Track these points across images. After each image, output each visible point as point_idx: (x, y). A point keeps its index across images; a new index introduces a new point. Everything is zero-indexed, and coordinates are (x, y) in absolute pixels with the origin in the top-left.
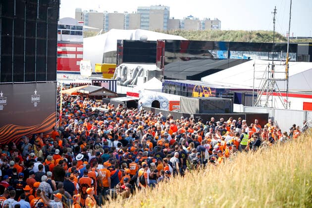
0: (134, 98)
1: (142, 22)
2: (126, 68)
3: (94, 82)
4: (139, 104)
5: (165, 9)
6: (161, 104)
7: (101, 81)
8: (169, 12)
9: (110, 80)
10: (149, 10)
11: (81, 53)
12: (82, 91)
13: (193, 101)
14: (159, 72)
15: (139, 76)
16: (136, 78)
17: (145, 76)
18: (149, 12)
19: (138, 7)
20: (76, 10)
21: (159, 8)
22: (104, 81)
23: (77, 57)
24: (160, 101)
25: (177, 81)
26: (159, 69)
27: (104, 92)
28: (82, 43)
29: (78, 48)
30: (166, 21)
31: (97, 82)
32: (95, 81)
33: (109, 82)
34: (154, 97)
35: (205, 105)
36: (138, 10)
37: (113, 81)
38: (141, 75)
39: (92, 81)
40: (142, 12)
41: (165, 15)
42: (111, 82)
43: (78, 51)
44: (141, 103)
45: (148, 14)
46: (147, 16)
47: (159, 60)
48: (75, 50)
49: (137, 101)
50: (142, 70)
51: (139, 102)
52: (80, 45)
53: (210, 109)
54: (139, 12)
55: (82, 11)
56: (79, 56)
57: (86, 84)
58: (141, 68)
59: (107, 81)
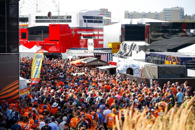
0: (114, 66)
1: (167, 18)
2: (125, 45)
3: (95, 55)
4: (117, 71)
5: (181, 9)
6: (134, 71)
7: (101, 54)
8: (183, 11)
9: (107, 54)
10: (170, 10)
11: (102, 35)
12: (83, 62)
13: (153, 68)
14: (147, 46)
15: (133, 50)
16: (131, 52)
17: (137, 50)
18: (170, 12)
19: (164, 9)
20: (125, 12)
21: (177, 9)
22: (103, 54)
23: (99, 38)
24: (133, 68)
25: (156, 53)
26: (147, 44)
27: (99, 62)
28: (103, 28)
29: (99, 32)
30: (182, 17)
31: (98, 55)
32: (97, 54)
33: (106, 54)
34: (128, 65)
35: (162, 71)
36: (164, 10)
37: (110, 54)
38: (135, 49)
39: (94, 54)
40: (166, 12)
41: (181, 13)
42: (109, 54)
43: (99, 34)
44: (118, 70)
45: (170, 13)
46: (169, 14)
47: (146, 37)
48: (97, 34)
49: (115, 68)
50: (135, 45)
51: (117, 69)
52: (102, 30)
53: (167, 75)
54: (164, 11)
55: (129, 12)
56: (100, 38)
57: (88, 57)
58: (135, 44)
59: (105, 54)
